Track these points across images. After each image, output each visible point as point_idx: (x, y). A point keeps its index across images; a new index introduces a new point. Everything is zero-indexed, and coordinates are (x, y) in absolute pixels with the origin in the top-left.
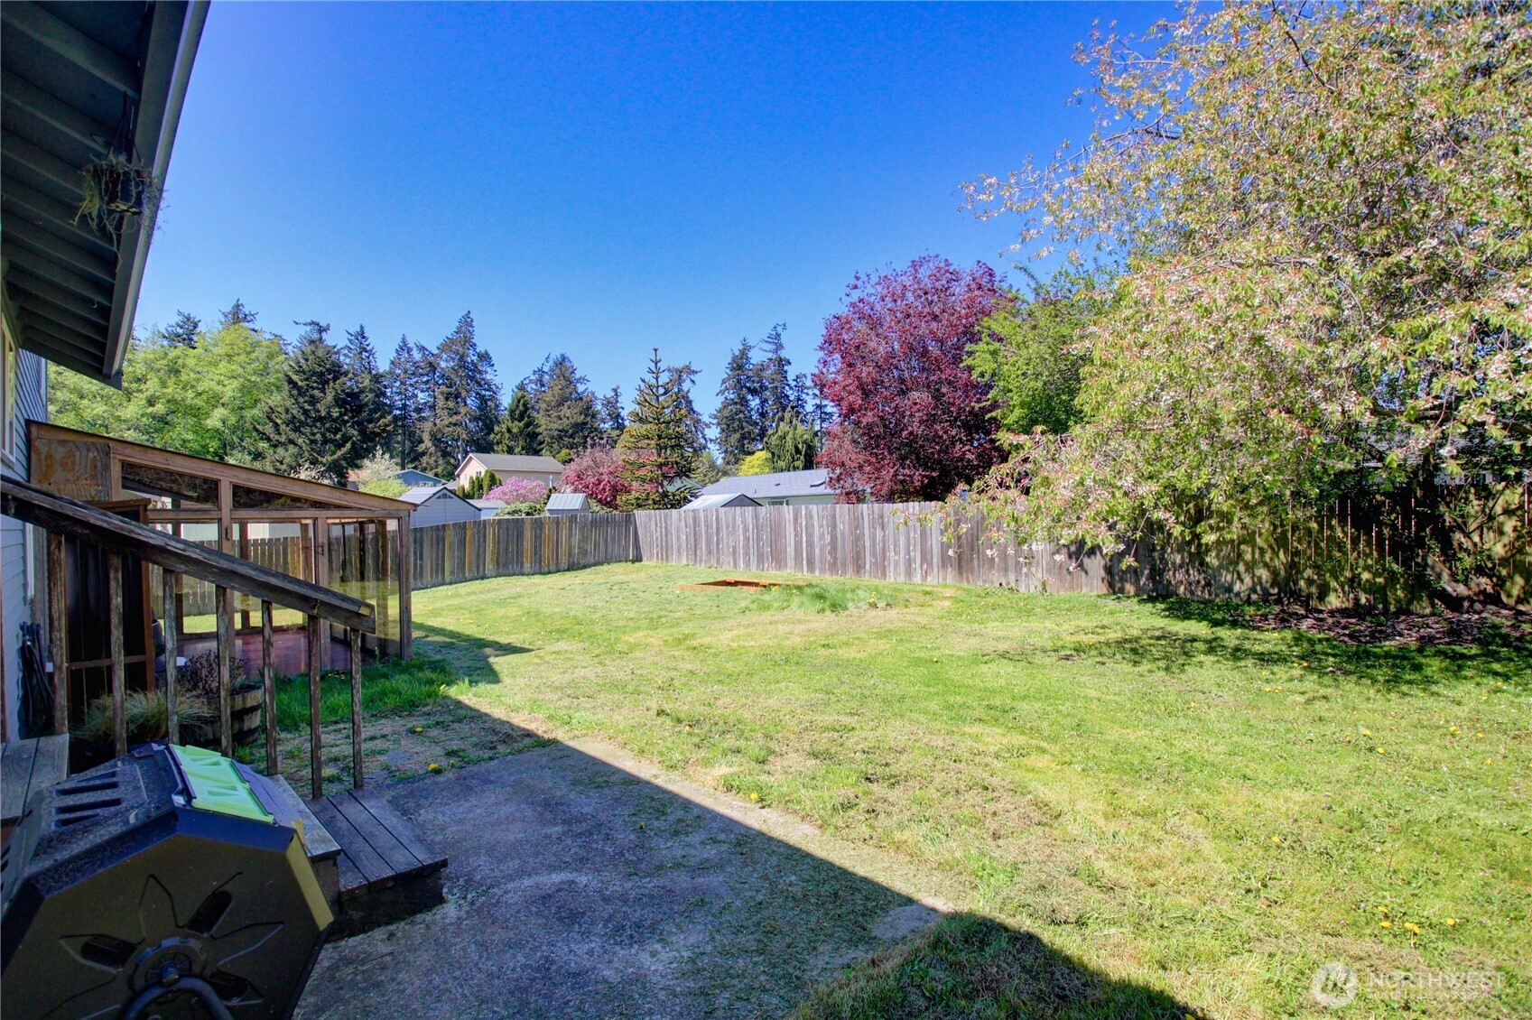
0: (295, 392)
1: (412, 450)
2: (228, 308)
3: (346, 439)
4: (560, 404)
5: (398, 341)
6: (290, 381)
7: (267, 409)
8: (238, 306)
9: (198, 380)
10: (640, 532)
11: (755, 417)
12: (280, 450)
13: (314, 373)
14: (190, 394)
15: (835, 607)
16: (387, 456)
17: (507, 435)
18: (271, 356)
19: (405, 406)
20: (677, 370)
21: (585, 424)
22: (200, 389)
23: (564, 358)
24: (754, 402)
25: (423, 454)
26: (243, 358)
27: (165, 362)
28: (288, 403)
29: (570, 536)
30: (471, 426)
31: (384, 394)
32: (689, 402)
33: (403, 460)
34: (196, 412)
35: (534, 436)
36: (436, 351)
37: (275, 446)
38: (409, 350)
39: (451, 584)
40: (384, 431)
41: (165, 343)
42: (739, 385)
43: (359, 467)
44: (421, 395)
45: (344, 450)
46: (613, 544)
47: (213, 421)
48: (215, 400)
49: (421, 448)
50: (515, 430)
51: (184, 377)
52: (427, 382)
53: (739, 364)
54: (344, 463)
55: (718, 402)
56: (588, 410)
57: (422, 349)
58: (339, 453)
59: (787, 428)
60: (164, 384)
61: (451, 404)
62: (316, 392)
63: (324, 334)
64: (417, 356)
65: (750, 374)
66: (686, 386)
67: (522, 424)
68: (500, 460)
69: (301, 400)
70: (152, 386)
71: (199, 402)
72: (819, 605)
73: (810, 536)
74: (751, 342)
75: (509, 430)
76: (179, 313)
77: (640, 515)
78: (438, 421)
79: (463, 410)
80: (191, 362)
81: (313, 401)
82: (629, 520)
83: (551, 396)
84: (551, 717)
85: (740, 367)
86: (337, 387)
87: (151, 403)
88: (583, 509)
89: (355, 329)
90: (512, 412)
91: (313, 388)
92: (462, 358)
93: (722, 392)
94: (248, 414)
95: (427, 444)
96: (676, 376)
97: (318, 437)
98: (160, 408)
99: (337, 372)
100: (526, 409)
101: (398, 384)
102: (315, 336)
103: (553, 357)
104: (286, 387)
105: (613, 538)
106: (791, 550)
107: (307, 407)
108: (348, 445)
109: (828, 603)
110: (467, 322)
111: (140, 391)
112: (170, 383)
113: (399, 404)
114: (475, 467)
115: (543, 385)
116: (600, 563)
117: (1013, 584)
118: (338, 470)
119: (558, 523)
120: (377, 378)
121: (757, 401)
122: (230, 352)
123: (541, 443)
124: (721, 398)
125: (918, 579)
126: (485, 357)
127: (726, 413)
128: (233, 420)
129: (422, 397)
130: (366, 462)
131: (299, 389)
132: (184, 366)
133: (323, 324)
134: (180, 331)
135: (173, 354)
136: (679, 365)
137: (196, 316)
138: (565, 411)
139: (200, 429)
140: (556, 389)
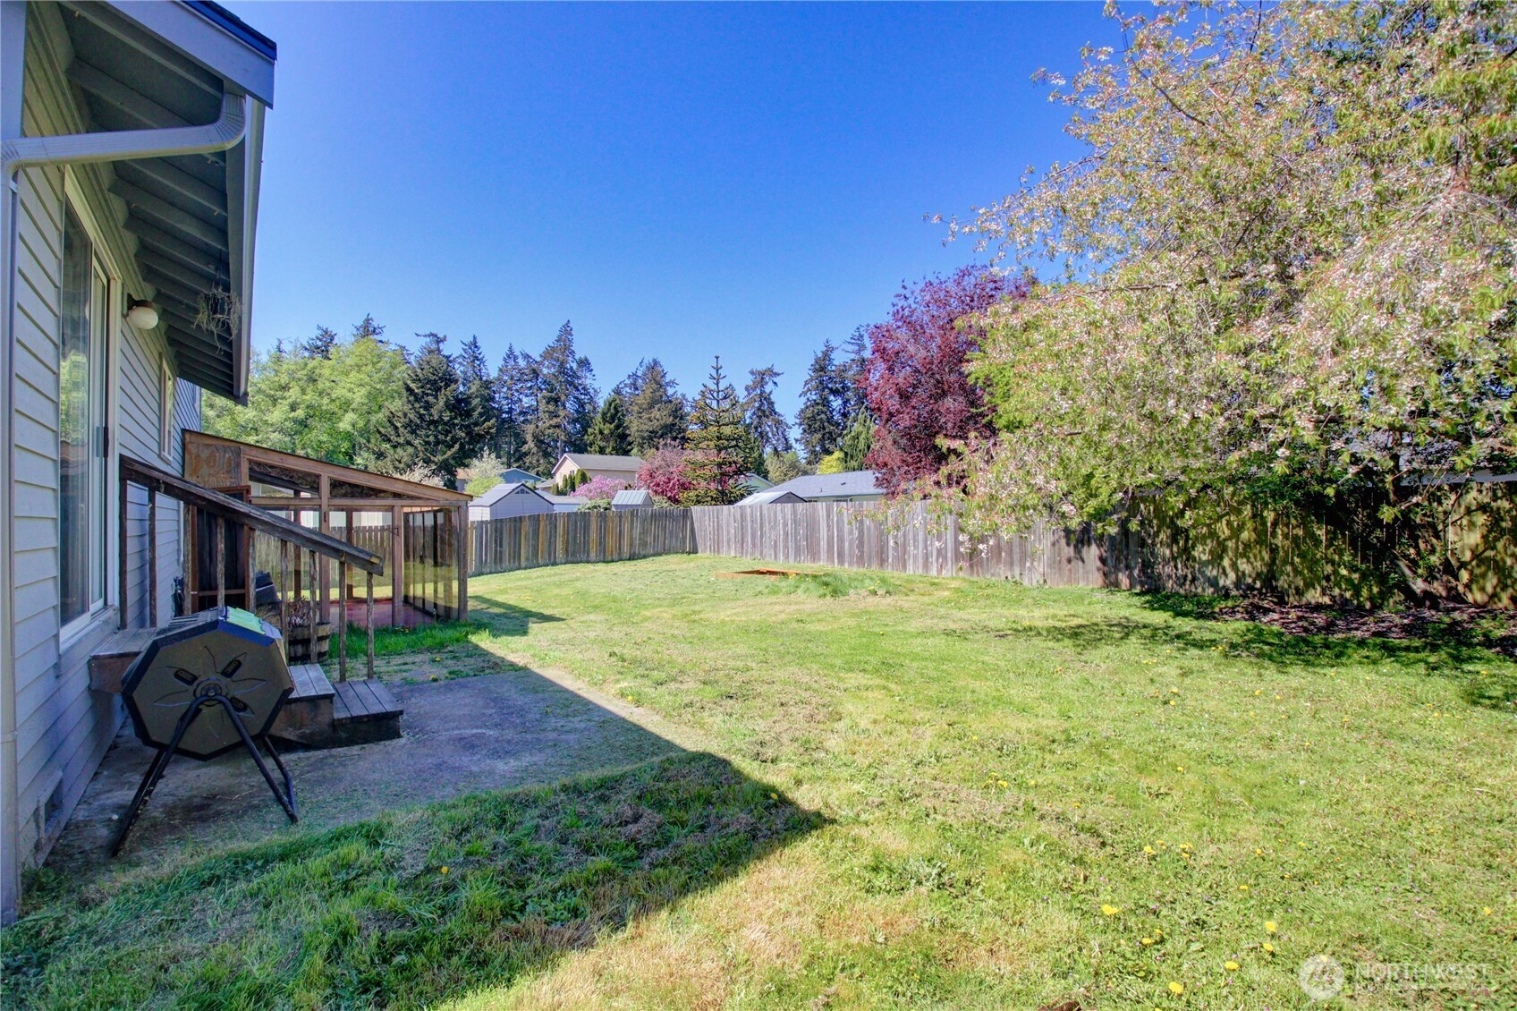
0: (412, 398)
1: (516, 450)
2: (360, 323)
3: (455, 440)
4: (651, 406)
5: (506, 350)
6: (409, 389)
7: (387, 413)
8: (368, 321)
9: (332, 388)
10: (696, 525)
11: (837, 417)
12: (399, 450)
13: (429, 381)
14: (325, 401)
15: (835, 593)
16: (493, 456)
17: (599, 437)
18: (394, 367)
19: (511, 409)
20: (759, 373)
21: (674, 425)
22: (334, 396)
23: (656, 363)
24: (836, 403)
25: (526, 454)
26: (370, 367)
27: (305, 372)
28: (407, 408)
29: (631, 530)
30: (569, 427)
31: (493, 399)
32: (771, 404)
33: (509, 459)
34: (331, 417)
35: (623, 437)
36: (539, 359)
37: (395, 447)
38: (515, 358)
39: (525, 568)
40: (488, 433)
41: (307, 354)
42: (822, 386)
43: (467, 466)
44: (525, 400)
45: (454, 450)
46: (671, 537)
47: (344, 425)
48: (346, 406)
49: (525, 448)
50: (606, 432)
51: (320, 386)
52: (530, 388)
53: (821, 366)
54: (452, 462)
55: (800, 403)
56: (678, 412)
57: (527, 357)
58: (449, 453)
59: (861, 429)
60: (304, 392)
61: (551, 408)
62: (431, 399)
63: (441, 345)
64: (522, 363)
65: (833, 374)
66: (768, 388)
67: (612, 426)
68: (592, 460)
69: (417, 405)
70: (294, 394)
71: (333, 407)
72: (822, 590)
73: (840, 530)
74: (833, 344)
75: (601, 432)
76: (319, 328)
77: (696, 510)
78: (540, 424)
79: (562, 413)
80: (326, 372)
81: (428, 406)
82: (686, 515)
83: (643, 399)
84: (534, 656)
85: (823, 369)
86: (448, 393)
87: (293, 408)
88: (644, 505)
89: (469, 339)
90: (604, 414)
91: (427, 395)
92: (562, 365)
93: (804, 393)
94: (374, 418)
95: (530, 445)
96: (759, 379)
97: (431, 439)
98: (300, 413)
99: (449, 380)
100: (617, 412)
101: (505, 389)
102: (434, 346)
103: (646, 361)
104: (405, 393)
105: (671, 533)
106: (824, 544)
107: (422, 411)
108: (457, 446)
109: (830, 589)
110: (567, 331)
111: (284, 398)
112: (309, 390)
113: (506, 408)
114: (569, 466)
115: (636, 389)
116: (659, 554)
117: (1018, 578)
118: (447, 469)
119: (620, 517)
120: (487, 384)
121: (840, 402)
122: (360, 363)
123: (630, 444)
124: (804, 399)
125: (934, 572)
126: (585, 363)
127: (809, 413)
128: (361, 424)
129: (527, 401)
130: (475, 461)
131: (415, 395)
132: (320, 375)
133: (441, 335)
134: (319, 343)
135: (311, 364)
136: (762, 367)
137: (333, 329)
138: (655, 413)
139: (333, 432)
140: (648, 392)
